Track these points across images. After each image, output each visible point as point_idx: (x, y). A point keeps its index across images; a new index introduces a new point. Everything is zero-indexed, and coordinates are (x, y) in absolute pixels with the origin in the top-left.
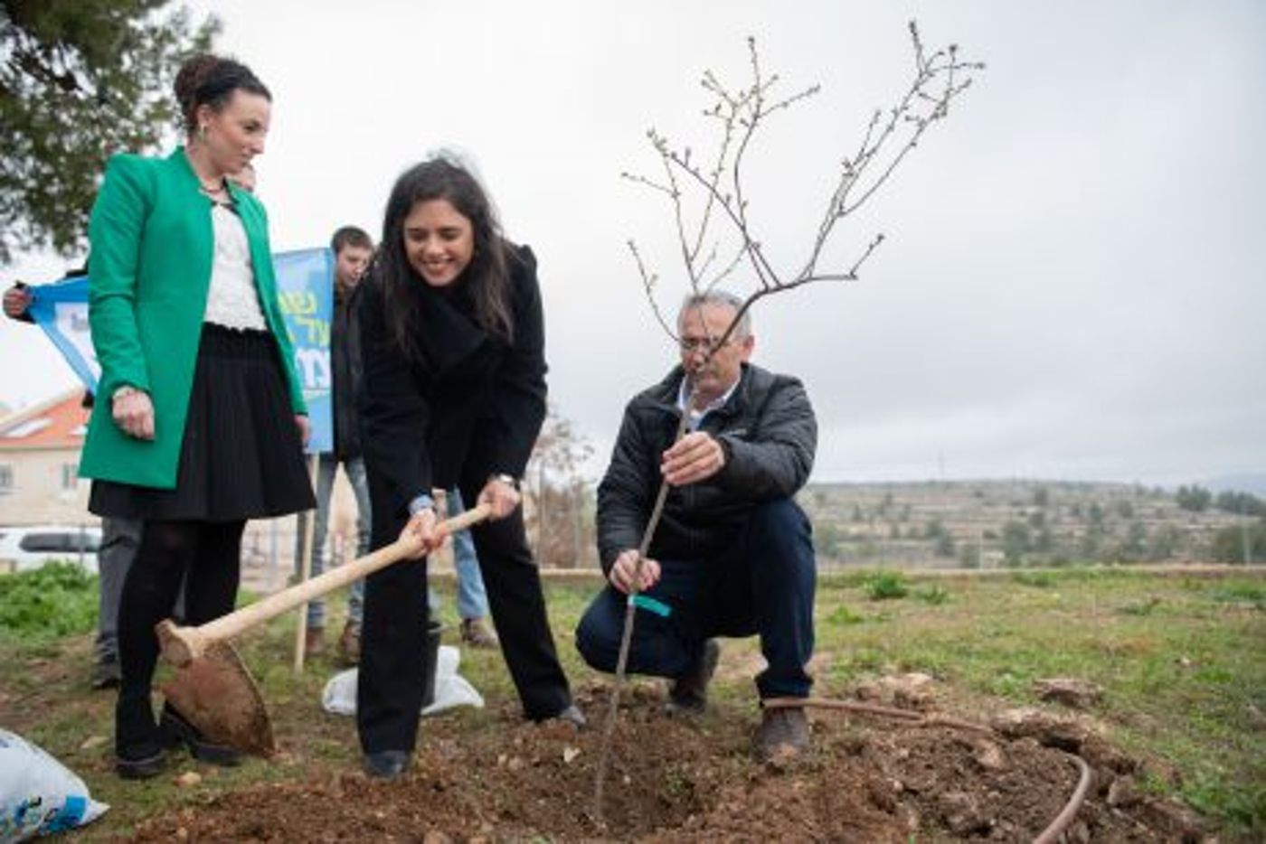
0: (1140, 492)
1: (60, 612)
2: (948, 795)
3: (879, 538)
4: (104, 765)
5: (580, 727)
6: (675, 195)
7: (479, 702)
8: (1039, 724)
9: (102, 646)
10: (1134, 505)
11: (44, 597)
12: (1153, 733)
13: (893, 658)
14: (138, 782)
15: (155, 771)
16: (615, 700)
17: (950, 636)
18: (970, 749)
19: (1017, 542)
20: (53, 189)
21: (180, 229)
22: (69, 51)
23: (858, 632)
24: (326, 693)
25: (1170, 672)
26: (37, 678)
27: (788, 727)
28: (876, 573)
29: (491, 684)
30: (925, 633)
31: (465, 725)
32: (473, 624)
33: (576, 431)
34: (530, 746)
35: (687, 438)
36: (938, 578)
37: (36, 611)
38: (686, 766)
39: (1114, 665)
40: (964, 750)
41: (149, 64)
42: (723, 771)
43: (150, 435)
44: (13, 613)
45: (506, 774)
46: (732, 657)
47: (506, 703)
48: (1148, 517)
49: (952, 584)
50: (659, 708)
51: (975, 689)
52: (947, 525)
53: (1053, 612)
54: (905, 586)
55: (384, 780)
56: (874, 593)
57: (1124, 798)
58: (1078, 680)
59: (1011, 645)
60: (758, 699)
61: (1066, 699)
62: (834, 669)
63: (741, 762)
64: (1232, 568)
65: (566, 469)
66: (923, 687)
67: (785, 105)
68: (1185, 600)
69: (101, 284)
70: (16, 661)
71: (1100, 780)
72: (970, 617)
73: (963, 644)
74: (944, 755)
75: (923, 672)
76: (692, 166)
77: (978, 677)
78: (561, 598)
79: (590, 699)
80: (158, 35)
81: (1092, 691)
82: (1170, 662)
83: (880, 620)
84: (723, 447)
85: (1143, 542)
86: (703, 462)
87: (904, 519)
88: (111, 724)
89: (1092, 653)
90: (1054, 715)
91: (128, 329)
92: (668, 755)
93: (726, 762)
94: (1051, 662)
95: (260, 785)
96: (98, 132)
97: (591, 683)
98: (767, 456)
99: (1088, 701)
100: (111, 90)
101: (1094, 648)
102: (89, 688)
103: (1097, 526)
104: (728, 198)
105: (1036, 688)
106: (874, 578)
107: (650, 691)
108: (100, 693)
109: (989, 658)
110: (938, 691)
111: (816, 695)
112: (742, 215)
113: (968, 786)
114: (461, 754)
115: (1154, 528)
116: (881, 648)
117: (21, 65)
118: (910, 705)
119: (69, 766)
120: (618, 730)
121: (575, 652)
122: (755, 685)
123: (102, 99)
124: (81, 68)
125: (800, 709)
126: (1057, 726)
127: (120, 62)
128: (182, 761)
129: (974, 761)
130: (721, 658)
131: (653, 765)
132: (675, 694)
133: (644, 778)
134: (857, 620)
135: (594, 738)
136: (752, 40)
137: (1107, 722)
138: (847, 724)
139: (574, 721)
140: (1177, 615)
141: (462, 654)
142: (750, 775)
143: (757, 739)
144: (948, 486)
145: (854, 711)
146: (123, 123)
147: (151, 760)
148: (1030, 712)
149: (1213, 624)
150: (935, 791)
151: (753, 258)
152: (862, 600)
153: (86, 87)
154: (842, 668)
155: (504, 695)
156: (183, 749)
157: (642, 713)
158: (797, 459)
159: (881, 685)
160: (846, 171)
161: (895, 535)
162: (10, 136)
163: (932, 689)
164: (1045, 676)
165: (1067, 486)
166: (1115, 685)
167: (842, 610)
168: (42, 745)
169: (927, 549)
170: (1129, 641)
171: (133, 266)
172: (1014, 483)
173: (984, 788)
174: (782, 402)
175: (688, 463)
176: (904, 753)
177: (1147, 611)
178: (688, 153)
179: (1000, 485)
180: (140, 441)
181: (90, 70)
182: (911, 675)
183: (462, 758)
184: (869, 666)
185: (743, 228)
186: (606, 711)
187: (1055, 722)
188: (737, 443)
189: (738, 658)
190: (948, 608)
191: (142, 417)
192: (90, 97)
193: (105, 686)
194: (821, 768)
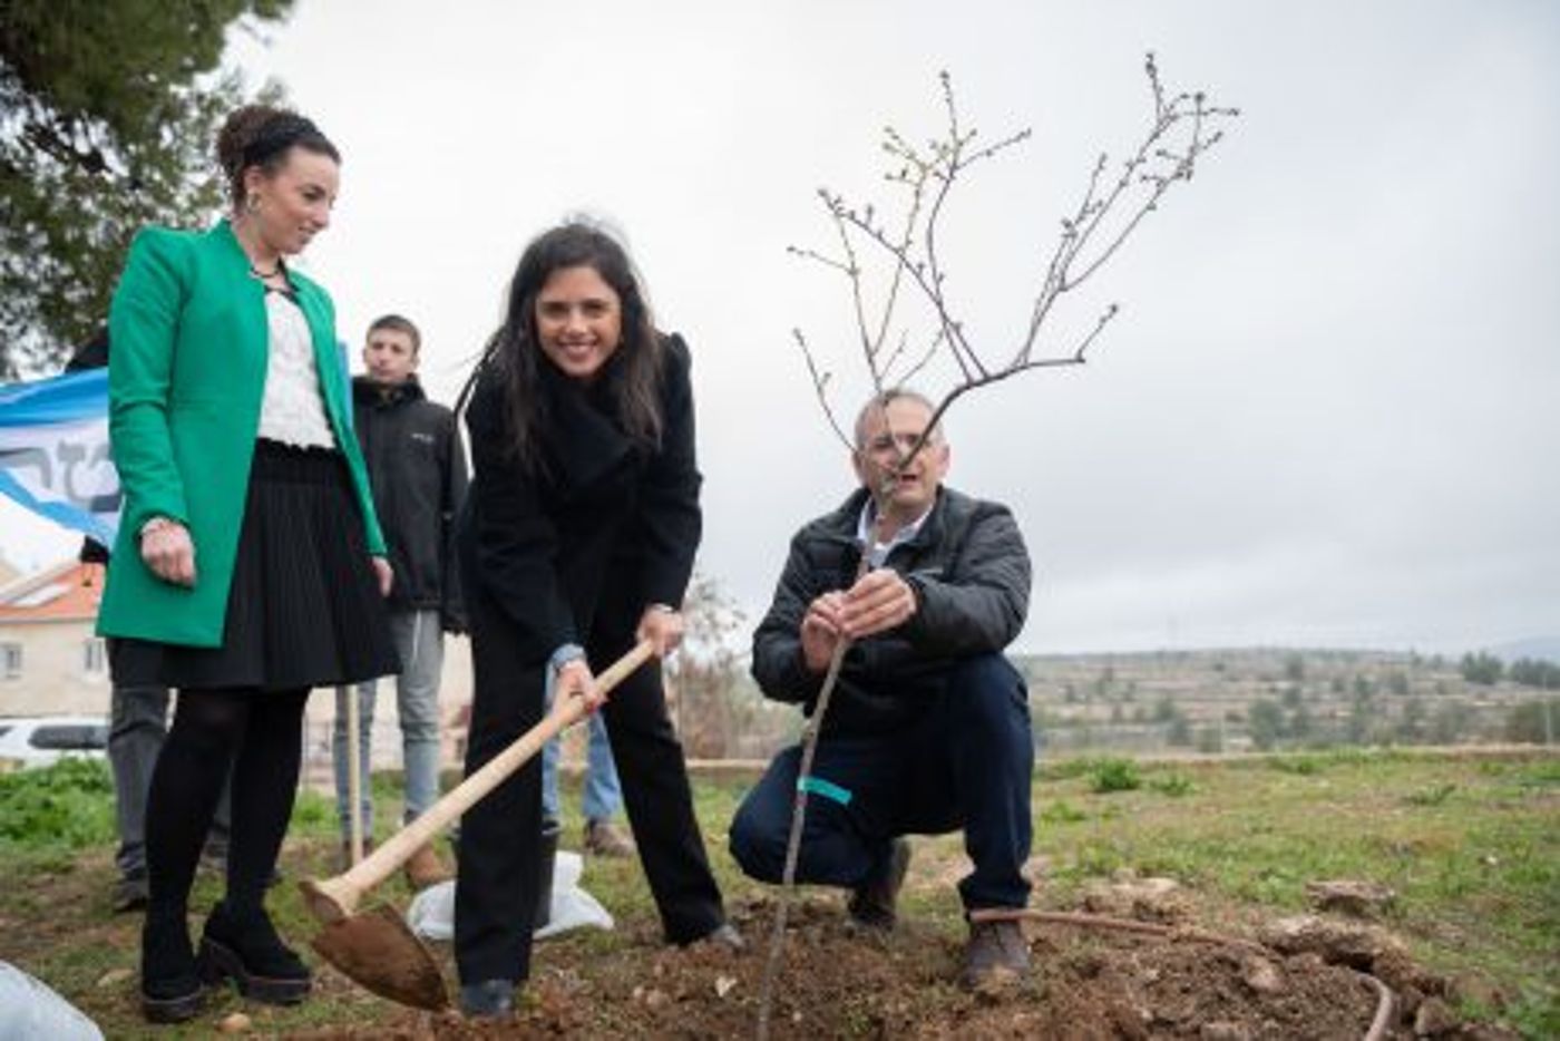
0: (1417, 661)
1: (77, 819)
2: (1212, 1026)
3: (1097, 722)
4: (126, 1006)
5: (737, 952)
6: (853, 272)
7: (607, 921)
8: (1320, 936)
9: (125, 860)
10: (1409, 676)
11: (55, 799)
12: (1461, 947)
13: (1128, 860)
14: (171, 1026)
15: (191, 1012)
16: (781, 917)
17: (1197, 832)
18: (1235, 966)
19: (1266, 724)
20: (73, 295)
21: (228, 320)
22: (94, 122)
23: (1082, 831)
24: (412, 913)
25: (1475, 874)
26: (44, 899)
27: (1002, 946)
28: (1100, 761)
29: (623, 901)
30: (1166, 831)
31: (591, 951)
32: (599, 826)
33: (724, 592)
34: (674, 975)
35: (870, 576)
36: (1174, 766)
37: (45, 817)
38: (872, 999)
39: (1404, 865)
40: (1228, 970)
41: (194, 139)
42: (921, 1004)
43: (188, 578)
44: (16, 820)
45: (642, 1012)
46: (927, 861)
47: (641, 922)
48: (1427, 692)
49: (1195, 772)
50: (836, 927)
51: (1234, 897)
52: (1180, 706)
53: (1322, 804)
54: (1138, 777)
55: (487, 1020)
56: (1098, 783)
57: (1437, 1026)
58: (1362, 883)
59: (1273, 843)
60: (962, 910)
61: (1350, 906)
62: (1055, 876)
63: (943, 992)
64: (1538, 748)
65: (712, 640)
66: (1167, 895)
67: (989, 153)
68: (1486, 788)
69: (127, 388)
70: (16, 878)
71: (1403, 1005)
72: (1218, 811)
73: (1213, 843)
74: (1203, 975)
75: (1168, 877)
76: (874, 227)
77: (1234, 882)
78: (708, 797)
79: (748, 916)
80: (205, 103)
81: (1382, 897)
82: (1473, 861)
83: (1106, 816)
84: (914, 590)
85: (1420, 724)
86: (889, 607)
87: (1128, 699)
88: (136, 955)
89: (1375, 851)
90: (1337, 925)
91: (160, 445)
92: (848, 985)
93: (925, 992)
94: (1326, 862)
95: (327, 1028)
96: (130, 222)
97: (748, 897)
98: (969, 600)
99: (1377, 907)
100: (146, 171)
101: (1377, 846)
102: (109, 912)
103: (1364, 705)
104: (921, 266)
105: (1312, 893)
106: (1097, 767)
107: (825, 906)
108: (126, 916)
109: (1246, 859)
110: (1187, 900)
111: (1035, 905)
112: (938, 290)
113: (1236, 1013)
114: (585, 987)
115: (1434, 705)
116: (1112, 848)
117: (35, 141)
118: (1155, 917)
119: (81, 1008)
120: (785, 953)
121: (728, 858)
122: (958, 894)
123: (135, 183)
124: (110, 144)
125: (1014, 922)
126: (1343, 939)
127: (158, 136)
128: (228, 999)
129: (1243, 983)
130: (913, 862)
131: (832, 997)
132: (856, 909)
133: (819, 1014)
134: (1079, 817)
135: (754, 964)
136: (945, 75)
137: (1403, 934)
138: (1076, 941)
139: (730, 944)
140: (1478, 803)
141: (585, 862)
142: (955, 1008)
143: (962, 963)
144: (1182, 656)
145: (1085, 925)
146: (162, 211)
147: (187, 999)
148: (1308, 921)
149: (1521, 814)
150: (1194, 1022)
151: (951, 343)
152: (1084, 793)
153: (116, 167)
154: (1066, 875)
155: (640, 914)
156: (227, 985)
157: (815, 932)
158: (1006, 603)
159: (1116, 893)
160: (1066, 232)
161: (1117, 718)
162: (21, 229)
163: (1180, 898)
164: (1321, 879)
165: (1327, 656)
166: (1407, 890)
167: (1060, 806)
168: (47, 981)
169: (1157, 735)
170: (1419, 837)
171: (166, 367)
172: (1261, 652)
173: (1257, 1016)
174: (987, 534)
175: (870, 608)
176: (1153, 974)
177: (1438, 801)
178: (870, 211)
179: (1245, 655)
180: (176, 587)
181: (121, 147)
182: (1151, 880)
183: (585, 992)
184: (1099, 871)
185: (939, 304)
186: (771, 929)
187: (1341, 934)
188: (931, 584)
189: (935, 863)
190: (1191, 801)
191: (179, 555)
192: (120, 179)
193: (129, 908)
194: (1046, 995)
